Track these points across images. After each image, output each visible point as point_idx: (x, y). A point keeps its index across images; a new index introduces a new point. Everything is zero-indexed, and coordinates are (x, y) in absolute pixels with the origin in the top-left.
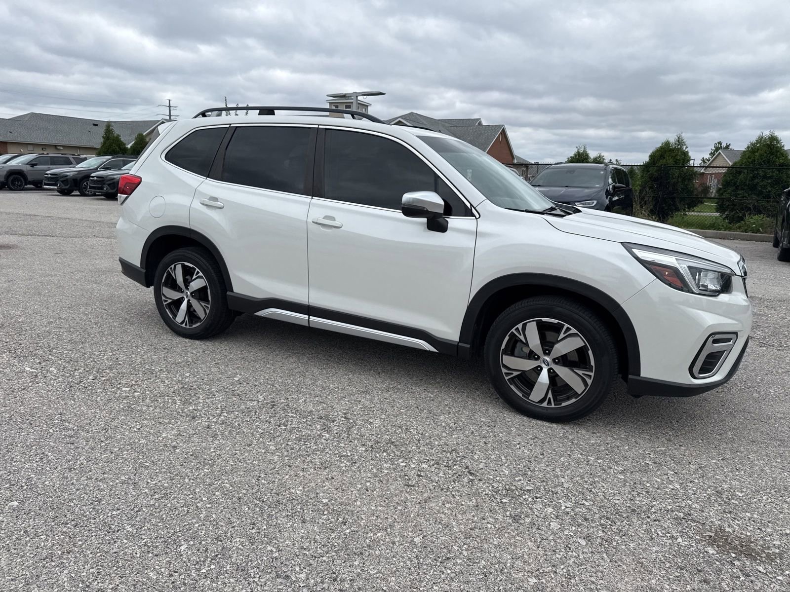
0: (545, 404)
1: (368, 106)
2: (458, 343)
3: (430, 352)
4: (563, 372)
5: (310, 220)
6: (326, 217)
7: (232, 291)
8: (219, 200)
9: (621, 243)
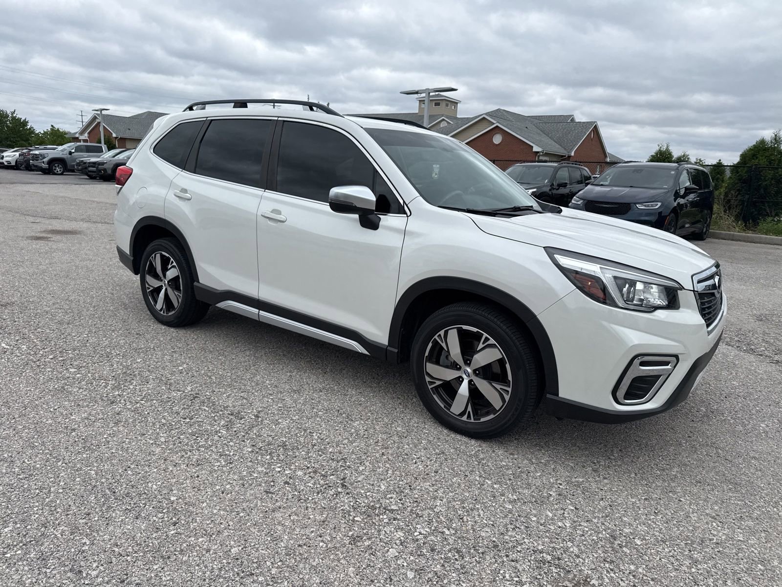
0: (465, 418)
1: (457, 103)
2: (388, 346)
3: (362, 354)
4: (483, 386)
5: (259, 214)
6: (274, 211)
7: (198, 281)
8: (188, 192)
9: (544, 247)
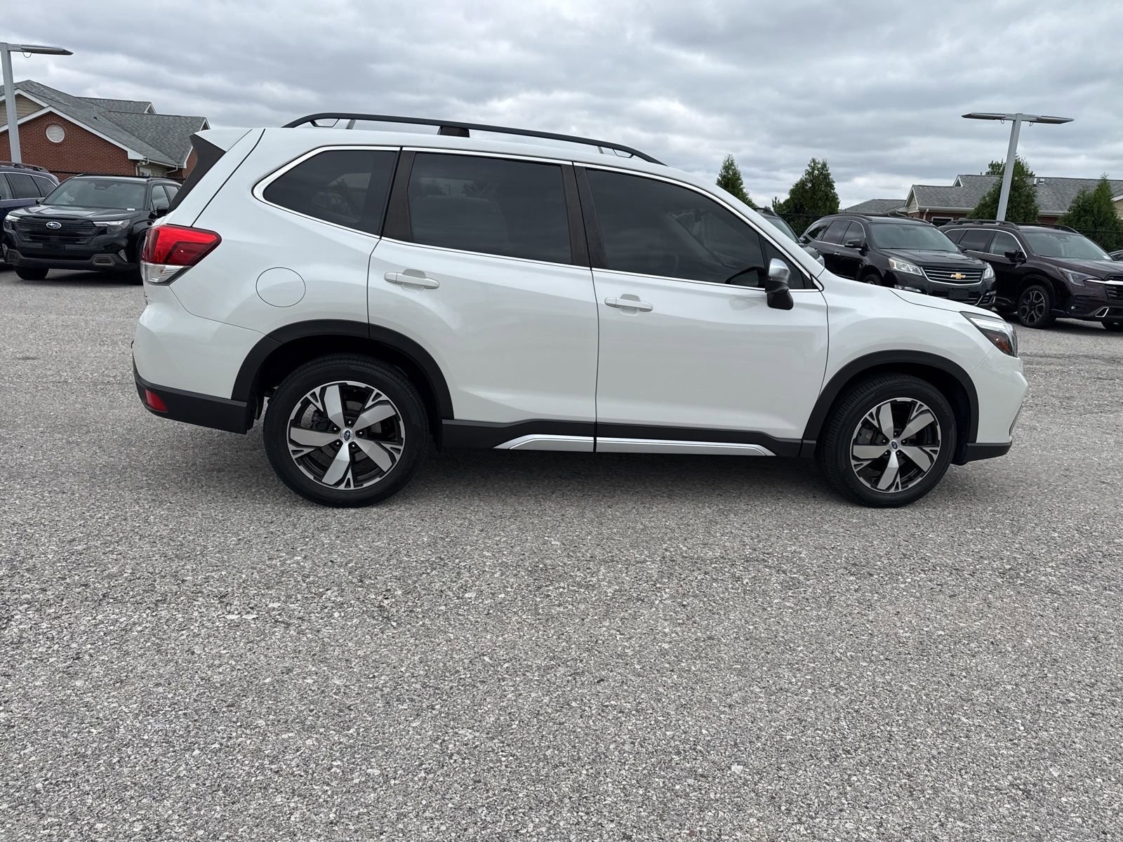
0: (892, 490)
2: (802, 440)
3: (766, 457)
4: (912, 453)
5: (602, 302)
6: (625, 297)
7: (452, 418)
8: (427, 276)
9: (960, 312)
